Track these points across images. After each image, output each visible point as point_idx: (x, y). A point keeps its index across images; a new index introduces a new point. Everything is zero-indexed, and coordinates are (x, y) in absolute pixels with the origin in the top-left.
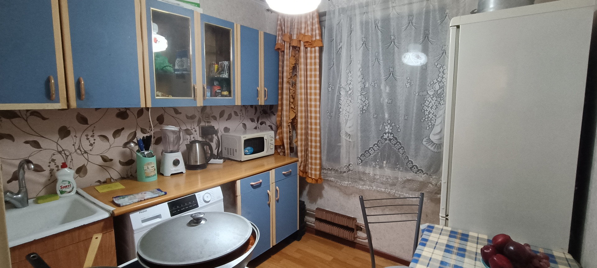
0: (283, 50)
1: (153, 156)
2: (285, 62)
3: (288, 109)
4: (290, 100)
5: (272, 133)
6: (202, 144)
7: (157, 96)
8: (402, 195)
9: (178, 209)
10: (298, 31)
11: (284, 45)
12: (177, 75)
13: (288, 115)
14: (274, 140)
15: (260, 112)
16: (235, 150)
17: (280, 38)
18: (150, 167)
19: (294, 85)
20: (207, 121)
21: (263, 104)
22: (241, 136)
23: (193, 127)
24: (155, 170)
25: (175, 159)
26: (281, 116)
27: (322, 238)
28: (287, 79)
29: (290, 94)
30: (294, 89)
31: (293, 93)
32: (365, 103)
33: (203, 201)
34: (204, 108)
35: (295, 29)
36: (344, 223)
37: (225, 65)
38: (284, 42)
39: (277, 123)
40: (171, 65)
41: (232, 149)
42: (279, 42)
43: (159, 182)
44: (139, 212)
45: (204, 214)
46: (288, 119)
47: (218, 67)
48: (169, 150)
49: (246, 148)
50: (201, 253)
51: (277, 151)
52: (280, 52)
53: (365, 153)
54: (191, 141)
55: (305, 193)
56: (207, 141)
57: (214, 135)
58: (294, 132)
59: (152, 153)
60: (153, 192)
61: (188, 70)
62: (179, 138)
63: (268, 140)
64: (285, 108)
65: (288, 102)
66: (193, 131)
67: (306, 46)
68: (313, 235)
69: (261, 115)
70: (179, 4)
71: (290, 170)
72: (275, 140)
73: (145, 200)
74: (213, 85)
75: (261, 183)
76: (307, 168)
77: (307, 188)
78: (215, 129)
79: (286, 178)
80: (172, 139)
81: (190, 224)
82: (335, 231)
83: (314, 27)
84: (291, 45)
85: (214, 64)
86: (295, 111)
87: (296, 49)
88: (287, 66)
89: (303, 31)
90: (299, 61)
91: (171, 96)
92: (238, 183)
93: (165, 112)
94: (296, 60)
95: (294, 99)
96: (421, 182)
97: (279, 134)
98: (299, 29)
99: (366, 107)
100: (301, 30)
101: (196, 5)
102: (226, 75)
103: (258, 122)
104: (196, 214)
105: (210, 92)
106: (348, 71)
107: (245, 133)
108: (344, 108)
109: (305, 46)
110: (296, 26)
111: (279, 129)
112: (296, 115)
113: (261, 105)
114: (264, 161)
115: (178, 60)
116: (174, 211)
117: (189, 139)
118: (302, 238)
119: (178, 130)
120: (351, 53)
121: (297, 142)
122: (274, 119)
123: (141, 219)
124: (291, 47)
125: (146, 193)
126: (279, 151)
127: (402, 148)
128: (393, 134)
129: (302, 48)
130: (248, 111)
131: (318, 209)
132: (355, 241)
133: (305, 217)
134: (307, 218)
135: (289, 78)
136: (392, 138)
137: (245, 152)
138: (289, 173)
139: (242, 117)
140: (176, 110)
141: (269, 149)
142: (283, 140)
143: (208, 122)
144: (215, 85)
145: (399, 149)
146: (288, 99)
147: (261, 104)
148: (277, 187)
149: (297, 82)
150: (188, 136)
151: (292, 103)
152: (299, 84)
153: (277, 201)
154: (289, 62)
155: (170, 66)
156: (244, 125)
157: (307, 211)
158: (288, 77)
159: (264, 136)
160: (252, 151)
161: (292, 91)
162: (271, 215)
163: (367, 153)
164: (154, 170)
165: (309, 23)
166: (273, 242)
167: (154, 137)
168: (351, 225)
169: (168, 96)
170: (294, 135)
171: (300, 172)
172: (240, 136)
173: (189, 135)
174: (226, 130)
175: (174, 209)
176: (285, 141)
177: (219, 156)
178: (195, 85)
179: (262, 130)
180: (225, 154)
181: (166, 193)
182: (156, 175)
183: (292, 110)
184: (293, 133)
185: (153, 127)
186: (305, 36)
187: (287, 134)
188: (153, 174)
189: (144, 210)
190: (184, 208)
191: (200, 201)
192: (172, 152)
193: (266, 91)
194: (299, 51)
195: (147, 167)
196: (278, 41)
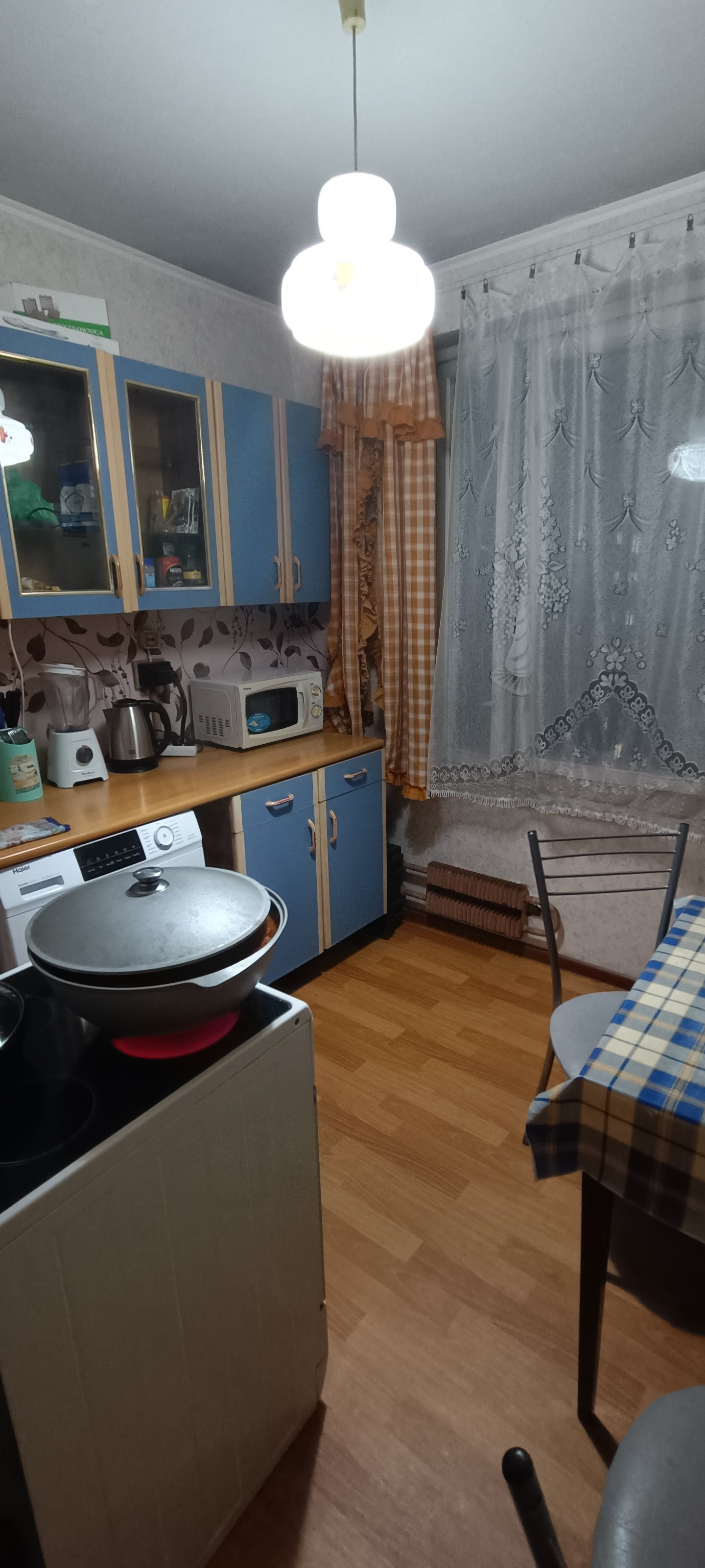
0: (339, 450)
1: (29, 741)
2: (346, 486)
3: (356, 614)
4: (362, 589)
5: (316, 677)
6: (145, 709)
7: (25, 589)
8: (646, 826)
9: (99, 864)
10: (378, 395)
11: (343, 437)
12: (66, 530)
13: (357, 629)
14: (321, 695)
15: (285, 622)
16: (224, 722)
17: (330, 415)
18: (23, 766)
19: (370, 546)
20: (150, 650)
21: (291, 601)
22: (240, 686)
23: (118, 667)
24: (36, 773)
25: (81, 747)
26: (340, 629)
27: (442, 933)
28: (351, 534)
29: (362, 574)
30: (369, 559)
31: (369, 570)
32: (558, 595)
33: (155, 845)
34: (140, 617)
35: (370, 389)
36: (497, 896)
37: (187, 498)
38: (343, 426)
39: (329, 651)
40: (51, 506)
41: (217, 720)
42: (329, 427)
43: (48, 801)
44: (12, 871)
45: (163, 871)
46: (357, 639)
47: (170, 502)
48: (64, 725)
49: (250, 715)
50: (162, 950)
51: (331, 721)
52: (331, 456)
53: (556, 723)
54: (115, 701)
55: (402, 824)
56: (153, 701)
57: (171, 685)
58: (374, 673)
59: (26, 733)
60: (38, 826)
61: (94, 516)
62: (84, 695)
63: (307, 696)
64: (347, 610)
65: (356, 596)
66: (118, 676)
67: (400, 439)
68: (424, 927)
69: (288, 628)
70: (54, 333)
71: (364, 770)
72: (326, 694)
73: (22, 843)
74: (161, 554)
75: (291, 803)
76: (404, 763)
77: (406, 813)
78: (172, 668)
79: (353, 789)
80: (69, 698)
81: (134, 892)
82: (475, 916)
83: (422, 383)
84: (361, 436)
85: (161, 498)
86: (374, 618)
87: (374, 446)
88: (350, 496)
89: (391, 395)
90: (381, 478)
91: (58, 589)
92: (237, 801)
93: (46, 628)
94: (374, 479)
95: (369, 584)
96: (690, 797)
97: (335, 680)
98: (382, 388)
99: (561, 605)
100: (387, 393)
101: (101, 332)
102: (191, 528)
103: (279, 650)
104: (144, 871)
105: (153, 574)
106: (515, 506)
107: (247, 677)
108: (503, 609)
109: (396, 437)
110: (372, 382)
111: (334, 665)
112: (377, 629)
113: (286, 605)
114: (299, 749)
115: (65, 490)
116: (90, 867)
117: (110, 695)
118: (394, 933)
119: (83, 675)
120: (522, 456)
121: (382, 697)
122: (321, 640)
123: (19, 886)
124: (361, 442)
125: (21, 828)
126: (336, 721)
127: (649, 710)
128: (627, 675)
129: (389, 443)
130: (253, 620)
131: (433, 864)
132: (523, 940)
133: (401, 884)
134: (408, 886)
135: (358, 530)
136: (623, 684)
137: (250, 726)
138: (362, 777)
139: (238, 636)
140: (73, 624)
141: (310, 716)
142: (345, 695)
143: (155, 652)
144: (165, 553)
145: (640, 714)
146: (357, 585)
147: (285, 600)
148: (332, 812)
149: (379, 540)
150: (108, 690)
151: (367, 596)
152: (384, 544)
153: (333, 845)
154: (357, 485)
155: (47, 507)
156: (246, 657)
157: (408, 871)
158: (356, 527)
159: (297, 685)
160: (267, 722)
161: (365, 564)
162: (317, 877)
163: (561, 725)
164: (33, 773)
165: (407, 369)
166: (325, 941)
167: (26, 695)
168: (514, 902)
169: (51, 590)
170: (374, 680)
171: (389, 774)
172: (236, 685)
173: (109, 687)
174: (201, 670)
175: (89, 863)
176: (350, 696)
177: (185, 738)
178: (114, 556)
179: (291, 670)
180: (200, 733)
181: (68, 829)
182: (39, 786)
183: (368, 617)
184: (370, 675)
185: (22, 668)
186: (397, 408)
187: (356, 679)
188: (32, 783)
189: (24, 866)
190: (112, 863)
191: (148, 846)
192: (71, 729)
193: (296, 565)
194: (382, 453)
195: (17, 766)
196: (325, 426)
